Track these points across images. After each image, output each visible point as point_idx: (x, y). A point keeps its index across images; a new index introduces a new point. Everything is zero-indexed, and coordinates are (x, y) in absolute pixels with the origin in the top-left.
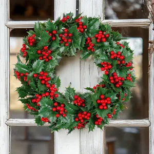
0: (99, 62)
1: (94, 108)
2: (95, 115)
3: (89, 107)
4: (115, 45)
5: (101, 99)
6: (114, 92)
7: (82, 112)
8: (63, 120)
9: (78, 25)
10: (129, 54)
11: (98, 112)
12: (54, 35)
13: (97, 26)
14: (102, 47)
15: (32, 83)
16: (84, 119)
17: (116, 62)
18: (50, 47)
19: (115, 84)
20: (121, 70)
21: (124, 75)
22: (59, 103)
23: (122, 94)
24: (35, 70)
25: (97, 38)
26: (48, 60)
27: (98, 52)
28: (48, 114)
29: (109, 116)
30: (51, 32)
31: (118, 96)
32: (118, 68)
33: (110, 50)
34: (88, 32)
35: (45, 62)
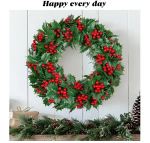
0: (95, 54)
1: (91, 91)
2: (91, 98)
3: (86, 91)
4: (107, 41)
5: (96, 84)
6: (107, 78)
7: (81, 95)
8: (66, 102)
9: (78, 25)
10: (119, 48)
11: (94, 95)
12: (58, 33)
13: (93, 25)
14: (97, 42)
15: (40, 72)
16: (82, 100)
17: (108, 55)
18: (55, 42)
19: (108, 72)
20: (112, 61)
21: (115, 65)
22: (62, 88)
23: (113, 80)
24: (43, 61)
25: (93, 36)
26: (53, 53)
27: (94, 46)
28: (53, 97)
29: (102, 98)
30: (56, 30)
31: (110, 82)
32: (110, 60)
33: (103, 45)
34: (86, 30)
35: (51, 55)
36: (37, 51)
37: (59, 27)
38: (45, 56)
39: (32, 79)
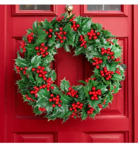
0: (91, 57)
1: (86, 99)
2: (87, 105)
3: (81, 97)
4: (105, 42)
5: (92, 91)
6: (105, 84)
7: (76, 103)
8: (59, 110)
9: (72, 24)
10: (118, 50)
11: (90, 102)
12: (50, 33)
13: (89, 25)
14: (93, 44)
15: (30, 77)
16: (77, 109)
17: (106, 58)
18: (47, 43)
19: (105, 77)
20: (110, 65)
21: (113, 69)
22: (55, 95)
23: (111, 86)
24: (33, 65)
25: (89, 36)
26: (45, 56)
27: (90, 48)
28: (45, 104)
29: (99, 106)
30: (48, 30)
31: (108, 88)
32: (108, 63)
33: (100, 46)
34: (81, 30)
35: (42, 58)
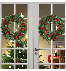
36: (41, 24)
37: (47, 17)
38: (43, 26)
39: (40, 32)
